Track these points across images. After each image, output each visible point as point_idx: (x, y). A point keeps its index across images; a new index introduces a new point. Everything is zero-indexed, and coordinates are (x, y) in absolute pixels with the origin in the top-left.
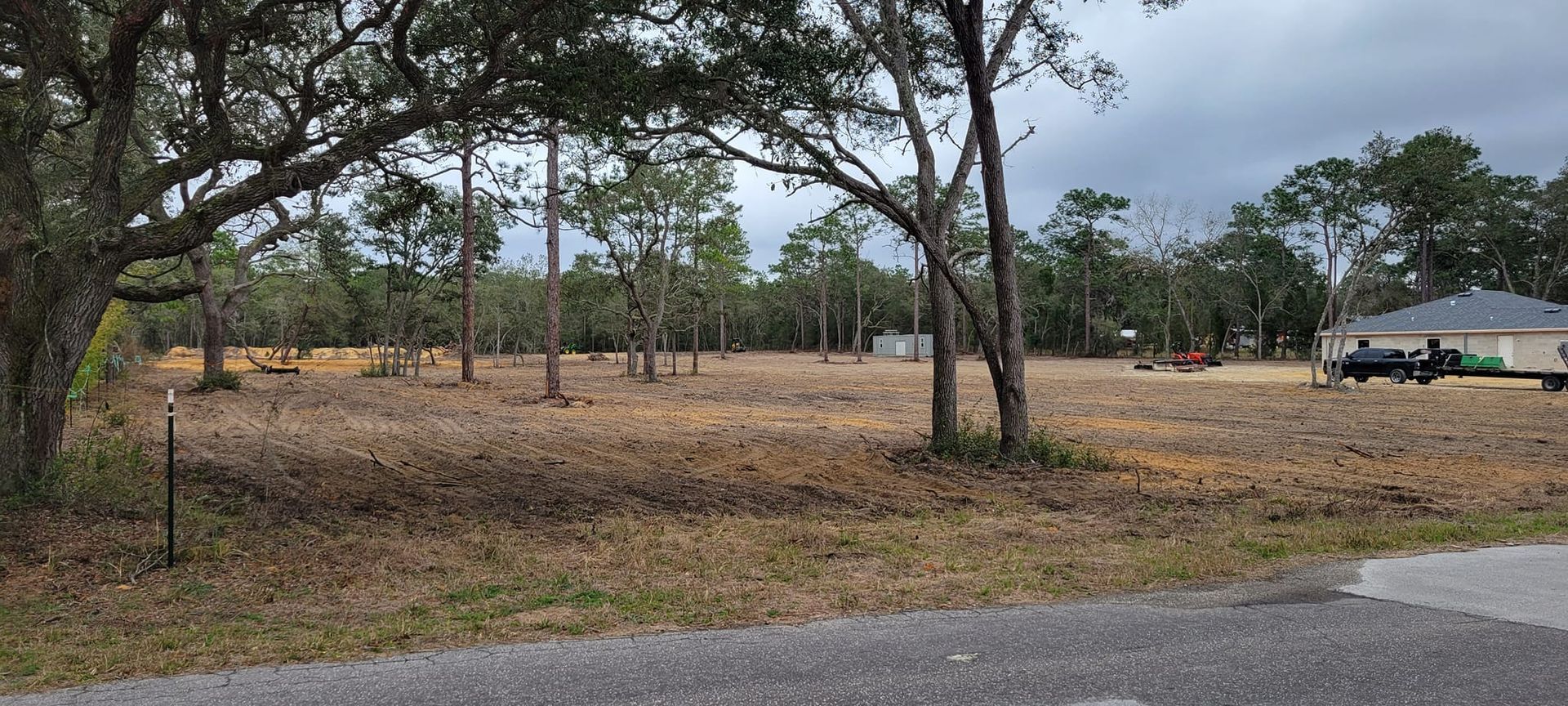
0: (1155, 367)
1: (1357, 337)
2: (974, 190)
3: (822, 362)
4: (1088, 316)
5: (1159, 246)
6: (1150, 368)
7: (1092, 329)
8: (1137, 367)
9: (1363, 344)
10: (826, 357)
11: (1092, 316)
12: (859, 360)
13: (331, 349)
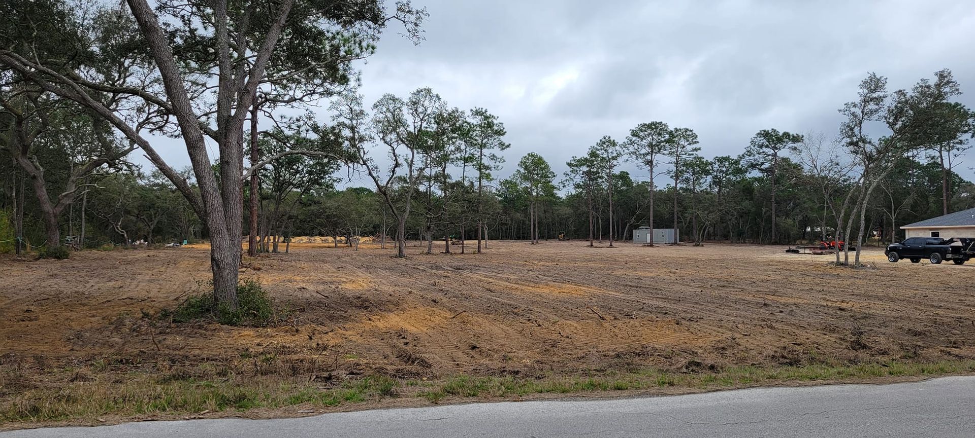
0: (801, 251)
1: (930, 229)
2: (694, 132)
3: (588, 246)
4: (773, 216)
5: (816, 167)
6: (796, 252)
7: (776, 225)
8: (788, 251)
9: (935, 235)
10: (592, 243)
11: (777, 216)
12: (611, 245)
13: (306, 237)
